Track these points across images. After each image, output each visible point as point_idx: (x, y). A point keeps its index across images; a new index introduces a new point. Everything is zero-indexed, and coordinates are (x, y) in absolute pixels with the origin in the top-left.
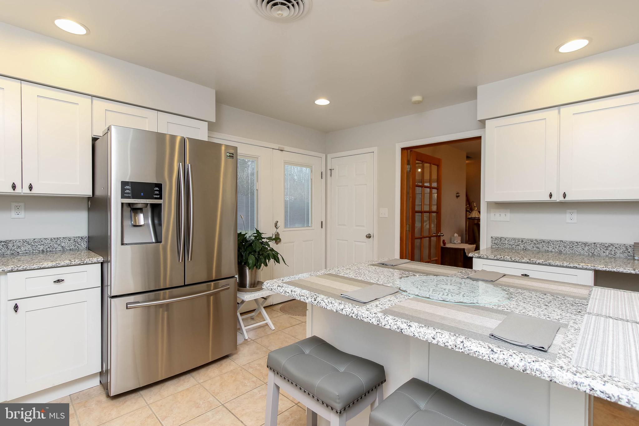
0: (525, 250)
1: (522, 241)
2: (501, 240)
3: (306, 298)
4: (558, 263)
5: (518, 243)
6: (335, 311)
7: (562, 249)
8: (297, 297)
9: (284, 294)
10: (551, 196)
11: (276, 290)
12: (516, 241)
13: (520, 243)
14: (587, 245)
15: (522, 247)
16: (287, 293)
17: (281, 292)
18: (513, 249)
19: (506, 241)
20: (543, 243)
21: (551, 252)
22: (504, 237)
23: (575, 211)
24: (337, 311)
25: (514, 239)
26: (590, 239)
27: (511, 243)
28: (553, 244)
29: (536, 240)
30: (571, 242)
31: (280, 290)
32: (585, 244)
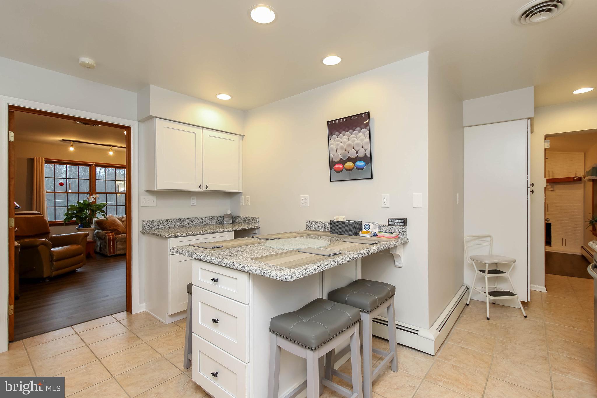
0: (169, 228)
1: (167, 221)
2: (152, 223)
3: (330, 265)
4: (221, 230)
5: (164, 223)
6: (347, 262)
7: (191, 223)
8: (325, 268)
9: (315, 272)
10: (200, 187)
11: (307, 273)
12: (163, 222)
13: (166, 223)
14: (202, 219)
15: (167, 226)
16: (317, 270)
17: (312, 272)
18: (161, 228)
19: (156, 223)
20: (180, 221)
21: (185, 226)
22: (153, 220)
23: (195, 197)
24: (347, 261)
25: (162, 220)
26: (203, 215)
27: (160, 224)
28: (186, 221)
29: (176, 219)
30: (195, 218)
31: (310, 271)
32: (201, 218)
